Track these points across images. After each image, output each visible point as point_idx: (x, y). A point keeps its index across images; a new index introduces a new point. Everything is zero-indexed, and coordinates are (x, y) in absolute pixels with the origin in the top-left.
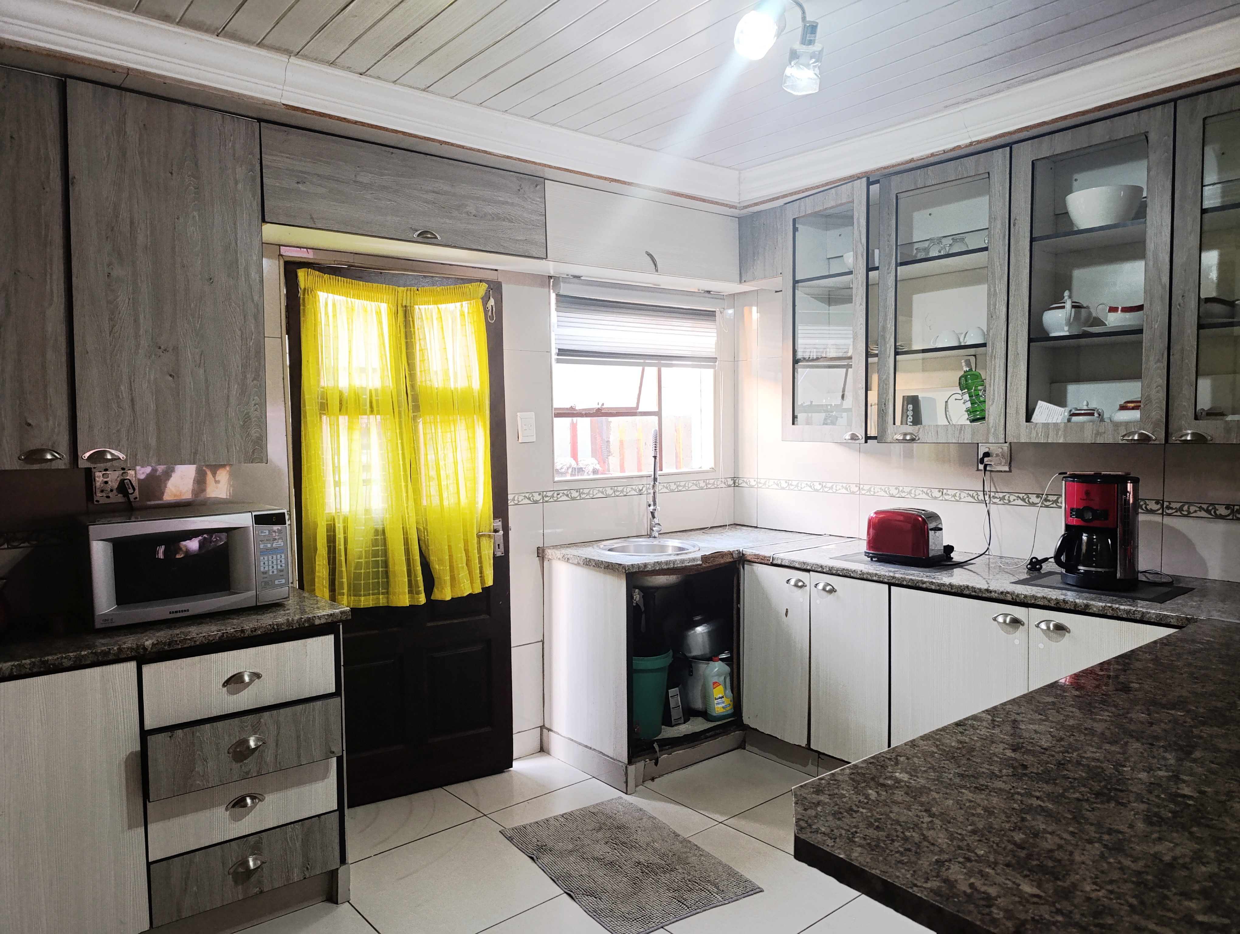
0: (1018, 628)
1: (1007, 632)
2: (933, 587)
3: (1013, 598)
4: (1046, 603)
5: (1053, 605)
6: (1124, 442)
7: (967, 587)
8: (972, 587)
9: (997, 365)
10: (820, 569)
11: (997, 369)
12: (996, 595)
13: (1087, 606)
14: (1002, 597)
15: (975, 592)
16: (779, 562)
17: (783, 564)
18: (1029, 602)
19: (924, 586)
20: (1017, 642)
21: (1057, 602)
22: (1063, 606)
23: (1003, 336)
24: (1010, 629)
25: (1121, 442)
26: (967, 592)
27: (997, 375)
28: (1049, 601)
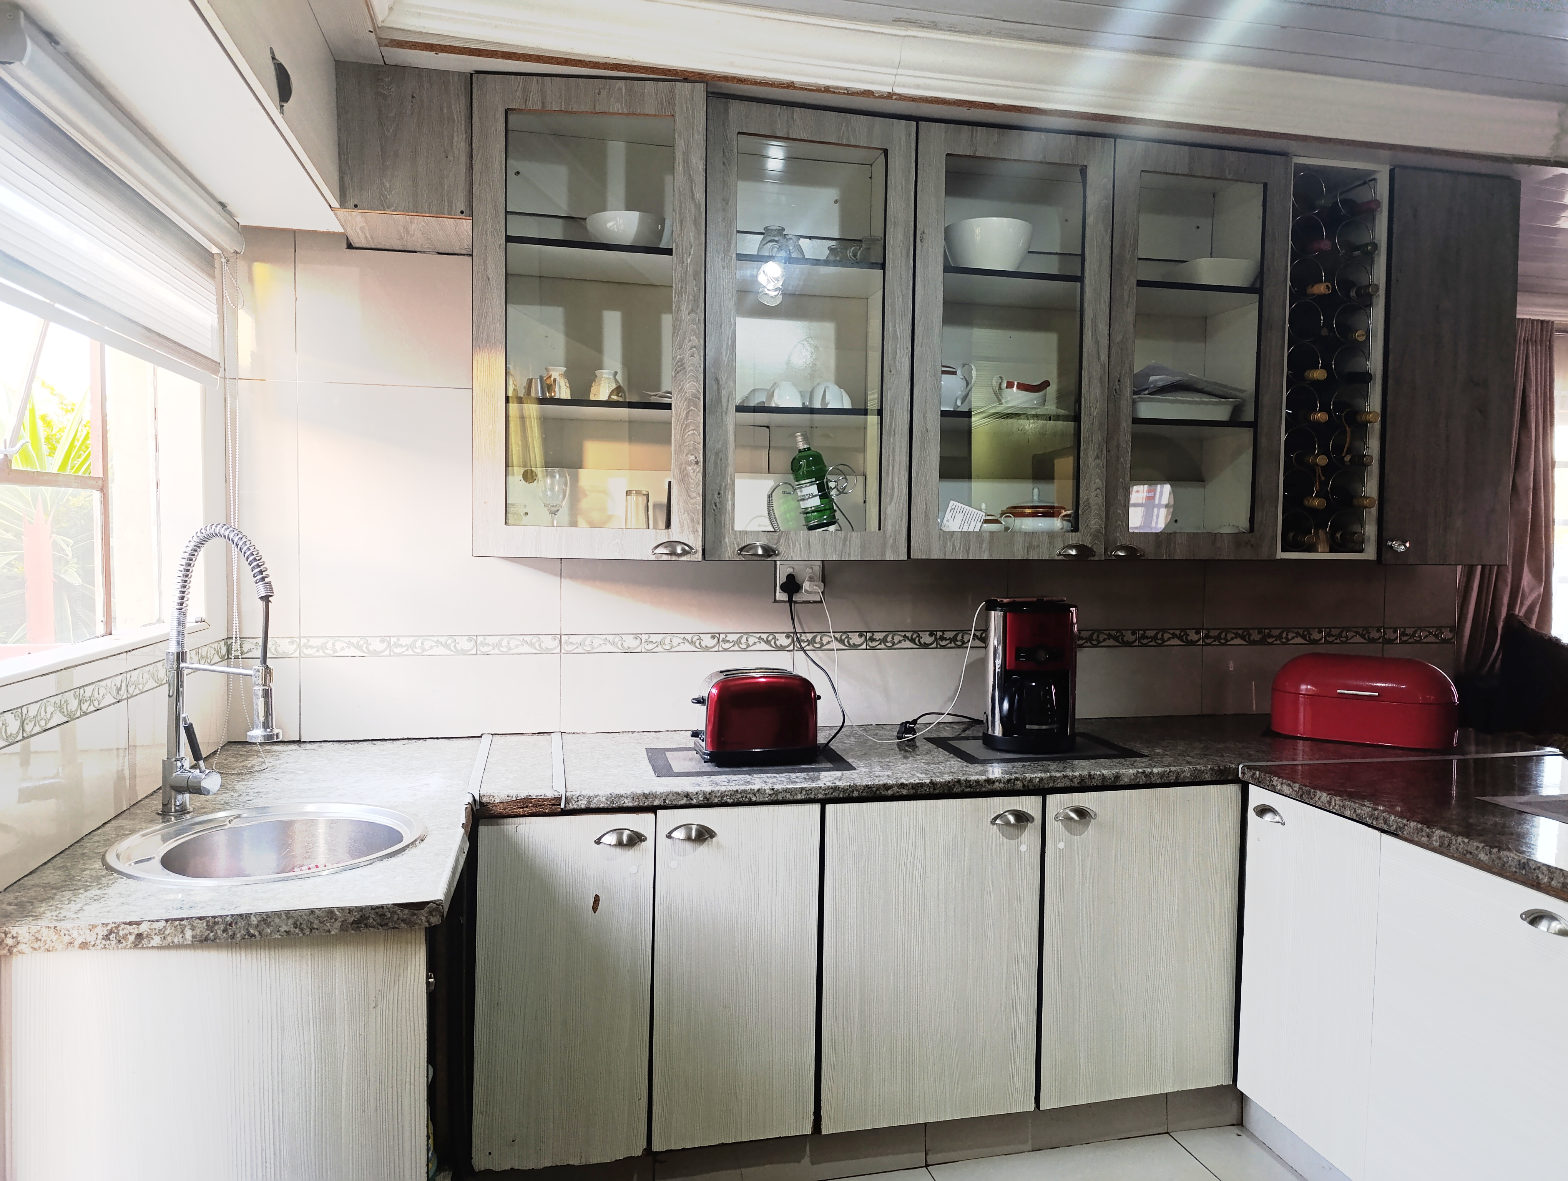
0: (1026, 827)
1: (1010, 838)
2: (905, 792)
3: (1024, 785)
4: (1068, 783)
5: (1076, 785)
6: (1061, 558)
7: (959, 781)
8: (966, 781)
9: (898, 445)
10: (684, 801)
11: (897, 450)
12: (1001, 785)
13: (1117, 777)
14: (1009, 786)
15: (970, 786)
16: (583, 804)
17: (593, 806)
18: (1046, 786)
19: (890, 792)
20: (1023, 848)
21: (1082, 778)
22: (1088, 783)
23: (906, 402)
24: (1016, 831)
25: (1057, 558)
26: (957, 789)
27: (897, 458)
28: (1071, 780)
